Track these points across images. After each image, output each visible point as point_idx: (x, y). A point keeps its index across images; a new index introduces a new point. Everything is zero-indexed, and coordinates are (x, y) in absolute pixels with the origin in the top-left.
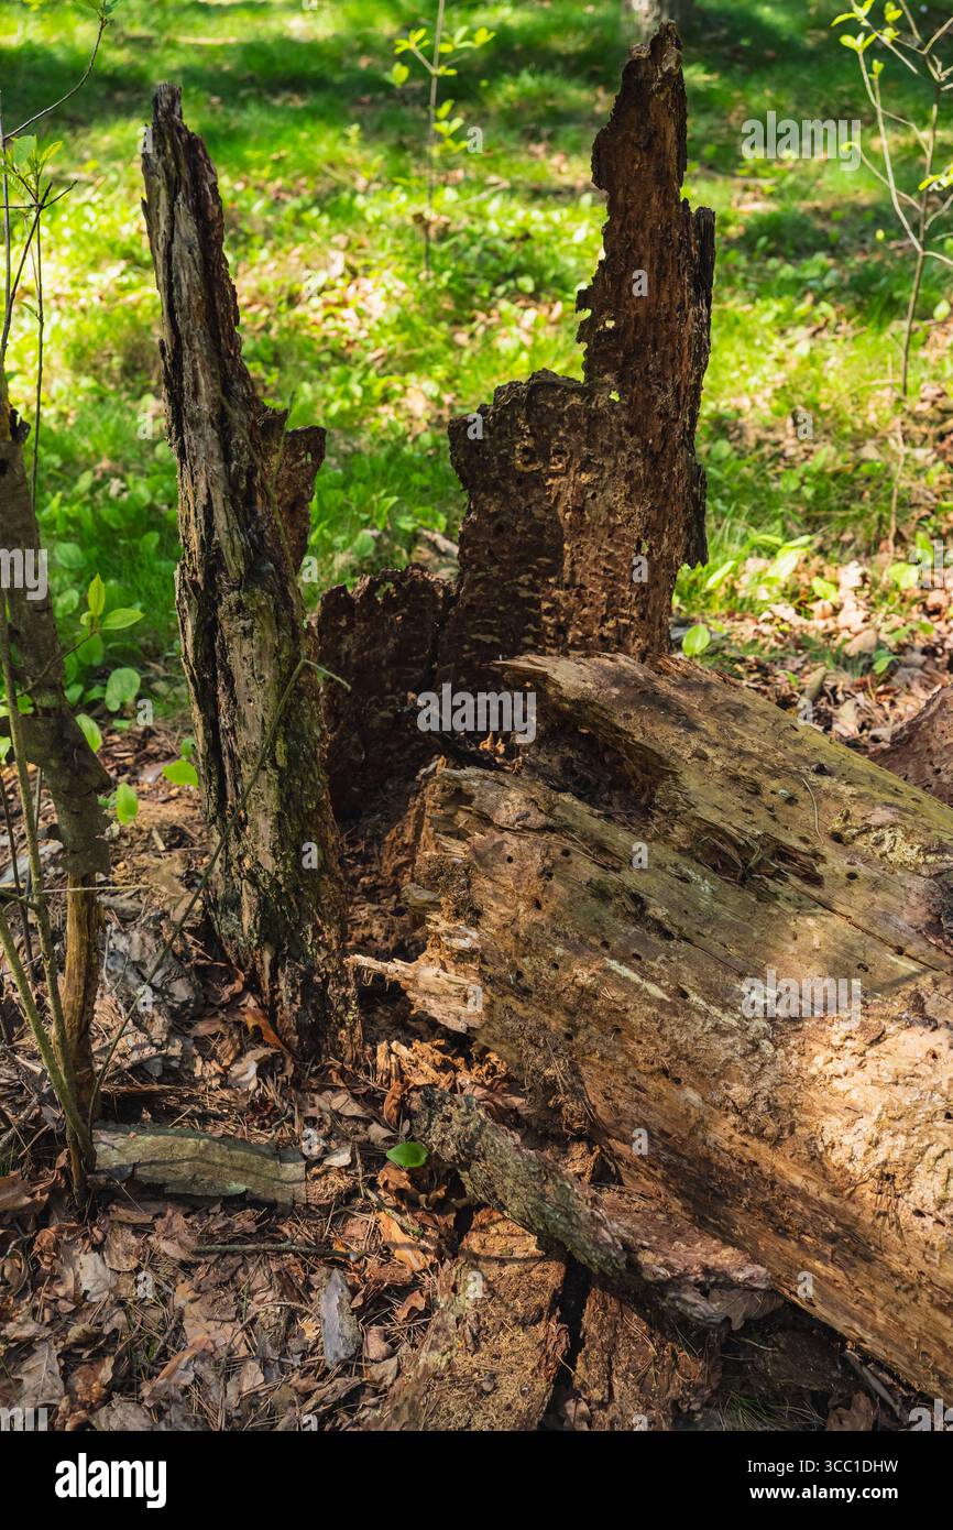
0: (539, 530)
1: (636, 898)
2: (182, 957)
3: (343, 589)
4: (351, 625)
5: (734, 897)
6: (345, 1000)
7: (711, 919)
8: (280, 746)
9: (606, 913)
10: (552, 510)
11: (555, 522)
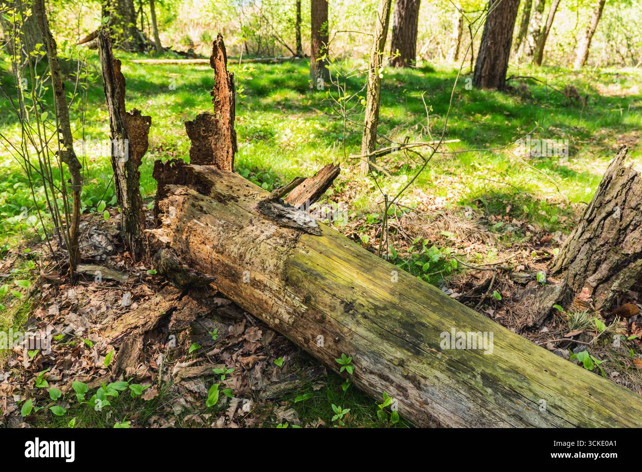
0: (208, 150)
1: (201, 207)
2: (112, 242)
3: (160, 161)
4: (163, 171)
5: (220, 205)
6: (146, 245)
7: (215, 209)
8: (126, 172)
9: (194, 210)
10: (210, 145)
11: (211, 148)
